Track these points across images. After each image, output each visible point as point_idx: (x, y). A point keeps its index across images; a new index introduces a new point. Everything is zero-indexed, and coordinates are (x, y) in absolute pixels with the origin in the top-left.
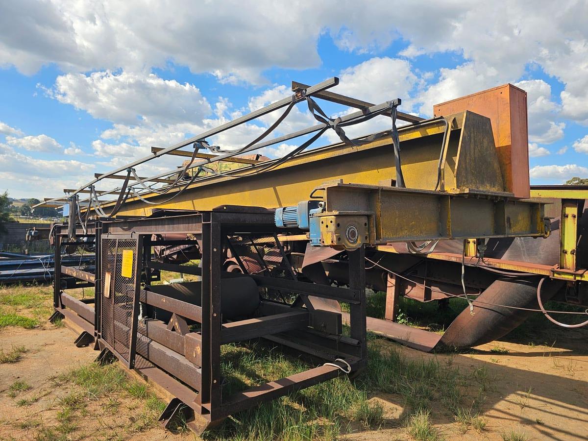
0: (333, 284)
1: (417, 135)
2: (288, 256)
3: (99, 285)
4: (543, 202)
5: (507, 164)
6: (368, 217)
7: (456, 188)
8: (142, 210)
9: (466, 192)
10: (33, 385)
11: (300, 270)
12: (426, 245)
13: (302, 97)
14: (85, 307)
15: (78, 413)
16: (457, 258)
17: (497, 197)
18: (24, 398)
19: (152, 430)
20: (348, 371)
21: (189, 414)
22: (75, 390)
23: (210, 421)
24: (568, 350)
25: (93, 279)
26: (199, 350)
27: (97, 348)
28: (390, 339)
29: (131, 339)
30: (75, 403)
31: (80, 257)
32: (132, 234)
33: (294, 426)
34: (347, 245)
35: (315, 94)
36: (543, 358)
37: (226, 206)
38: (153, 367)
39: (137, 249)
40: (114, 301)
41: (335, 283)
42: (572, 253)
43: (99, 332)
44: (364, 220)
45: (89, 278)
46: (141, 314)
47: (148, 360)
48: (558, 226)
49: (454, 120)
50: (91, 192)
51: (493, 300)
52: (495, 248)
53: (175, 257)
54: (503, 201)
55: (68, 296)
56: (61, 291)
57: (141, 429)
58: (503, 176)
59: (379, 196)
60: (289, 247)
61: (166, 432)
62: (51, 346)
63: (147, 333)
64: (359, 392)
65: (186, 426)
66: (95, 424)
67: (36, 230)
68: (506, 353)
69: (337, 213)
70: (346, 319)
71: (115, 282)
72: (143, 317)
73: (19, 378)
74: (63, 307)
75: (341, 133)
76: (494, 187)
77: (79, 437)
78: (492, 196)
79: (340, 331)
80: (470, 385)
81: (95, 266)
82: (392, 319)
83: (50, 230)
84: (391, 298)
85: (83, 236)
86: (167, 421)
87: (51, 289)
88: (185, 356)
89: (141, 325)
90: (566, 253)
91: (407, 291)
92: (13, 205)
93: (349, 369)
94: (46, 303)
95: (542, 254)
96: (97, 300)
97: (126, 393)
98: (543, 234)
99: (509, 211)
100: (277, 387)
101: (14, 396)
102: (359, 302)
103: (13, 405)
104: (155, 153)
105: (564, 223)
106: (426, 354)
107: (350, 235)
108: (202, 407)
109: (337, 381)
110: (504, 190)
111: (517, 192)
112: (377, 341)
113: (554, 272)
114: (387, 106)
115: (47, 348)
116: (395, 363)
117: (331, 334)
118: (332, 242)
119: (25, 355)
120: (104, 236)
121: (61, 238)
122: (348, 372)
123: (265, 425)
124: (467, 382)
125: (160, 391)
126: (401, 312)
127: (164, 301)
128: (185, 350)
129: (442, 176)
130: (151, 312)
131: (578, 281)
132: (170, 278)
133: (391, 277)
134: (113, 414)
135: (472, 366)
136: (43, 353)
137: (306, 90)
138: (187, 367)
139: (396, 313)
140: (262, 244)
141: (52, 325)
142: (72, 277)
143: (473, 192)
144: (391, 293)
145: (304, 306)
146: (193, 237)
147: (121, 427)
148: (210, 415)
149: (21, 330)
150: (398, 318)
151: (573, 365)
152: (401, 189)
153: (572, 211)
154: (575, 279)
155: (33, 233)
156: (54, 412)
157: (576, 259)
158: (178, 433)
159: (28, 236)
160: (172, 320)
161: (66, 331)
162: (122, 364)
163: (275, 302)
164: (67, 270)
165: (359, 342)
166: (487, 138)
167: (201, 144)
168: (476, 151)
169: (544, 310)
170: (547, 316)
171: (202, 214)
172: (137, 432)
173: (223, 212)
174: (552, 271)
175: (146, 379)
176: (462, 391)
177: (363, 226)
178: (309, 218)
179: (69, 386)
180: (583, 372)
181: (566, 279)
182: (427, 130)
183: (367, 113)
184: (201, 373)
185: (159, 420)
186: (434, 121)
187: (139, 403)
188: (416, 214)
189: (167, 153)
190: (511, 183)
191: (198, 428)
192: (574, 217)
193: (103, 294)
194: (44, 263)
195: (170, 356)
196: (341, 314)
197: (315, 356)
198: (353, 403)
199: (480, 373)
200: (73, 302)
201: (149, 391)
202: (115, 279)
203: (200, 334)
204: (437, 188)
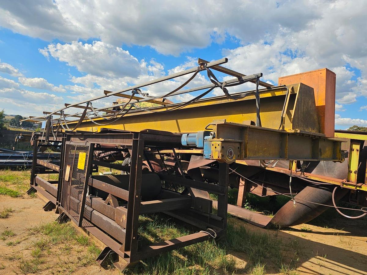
0: (206, 181)
1: (269, 95)
2: (178, 164)
3: (62, 173)
4: (341, 140)
5: (321, 117)
6: (240, 143)
7: (292, 129)
8: (91, 128)
9: (298, 132)
10: (16, 233)
11: (186, 172)
12: (271, 162)
13: (204, 68)
14: (51, 186)
15: (45, 252)
16: (284, 170)
17: (315, 136)
18: (11, 241)
19: (91, 266)
20: (215, 236)
21: (115, 257)
22: (41, 238)
23: (129, 263)
24: (347, 232)
25: (58, 168)
26: (125, 217)
27: (57, 212)
28: (239, 218)
29: (81, 208)
30: (43, 246)
31: (49, 154)
32: (86, 143)
33: (181, 269)
35: (212, 67)
36: (333, 236)
37: (148, 130)
38: (93, 226)
39: (89, 152)
40: (71, 184)
41: (207, 181)
42: (355, 173)
43: (60, 202)
44: (238, 145)
45: (55, 168)
46: (88, 193)
47: (90, 222)
48: (347, 155)
49: (293, 88)
50: (61, 115)
51: (305, 198)
52: (310, 167)
53: (107, 158)
54: (318, 139)
55: (40, 178)
56: (35, 175)
57: (85, 265)
58: (319, 124)
59: (247, 131)
60: (180, 157)
61: (100, 268)
62: (28, 209)
63: (91, 205)
64: (221, 250)
65: (113, 265)
66: (56, 260)
67: (22, 135)
68: (310, 232)
69: (223, 140)
70: (215, 204)
71: (73, 172)
72: (89, 194)
73: (7, 228)
74: (36, 185)
75: (225, 91)
76: (313, 130)
77: (46, 268)
78: (312, 135)
79: (211, 212)
80: (289, 250)
81: (60, 161)
82: (241, 205)
83: (31, 136)
84: (241, 193)
85: (52, 141)
86: (101, 261)
87: (29, 172)
88: (115, 221)
89: (88, 200)
90: (351, 172)
91: (251, 189)
92: (5, 118)
93: (216, 235)
94: (25, 181)
95: (337, 172)
96: (60, 182)
97: (76, 242)
98: (340, 160)
99: (321, 144)
100: (171, 244)
101: (4, 239)
102: (224, 194)
103: (4, 245)
104: (106, 94)
105: (351, 154)
106: (261, 229)
107: (229, 154)
108: (125, 253)
109: (207, 243)
110: (319, 132)
111: (327, 134)
112: (231, 219)
113: (343, 184)
114: (254, 77)
115: (25, 210)
116: (243, 233)
117: (205, 213)
118: (218, 157)
119: (11, 214)
120: (67, 143)
121: (38, 142)
122: (215, 237)
123: (163, 267)
124: (287, 248)
125: (97, 242)
126: (247, 202)
127: (104, 186)
128: (115, 217)
129: (284, 121)
130: (94, 192)
131: (358, 190)
132: (103, 171)
133: (242, 180)
134: (67, 254)
135: (290, 238)
136: (23, 213)
137: (207, 64)
138: (116, 228)
139: (244, 202)
140: (163, 154)
141: (29, 196)
142: (43, 166)
143: (302, 132)
144: (241, 190)
145: (189, 194)
146: (120, 146)
147: (72, 263)
148: (130, 258)
149: (9, 198)
150: (245, 206)
151: (352, 242)
152: (259, 127)
153: (356, 147)
154: (356, 188)
155: (20, 137)
156: (30, 251)
157: (357, 177)
158: (108, 269)
159: (17, 139)
160: (108, 198)
161: (37, 200)
162: (73, 223)
163: (169, 190)
164: (41, 162)
165: (222, 219)
166: (311, 100)
167: (137, 91)
168: (305, 107)
169: (336, 206)
170: (338, 210)
171: (133, 134)
172: (82, 267)
173: (146, 133)
174: (342, 183)
175: (89, 234)
176: (284, 253)
177: (237, 149)
178: (204, 142)
179: (39, 235)
180: (357, 246)
181: (351, 189)
182: (275, 93)
183: (241, 80)
184: (125, 232)
185: (97, 260)
186: (280, 88)
187: (84, 249)
188: (268, 143)
189: (114, 95)
190: (324, 128)
191: (121, 266)
192: (358, 151)
193: (64, 179)
194: (24, 157)
195: (105, 220)
196: (212, 201)
197: (194, 226)
198: (217, 257)
199: (295, 243)
200: (43, 182)
201: (90, 241)
202: (73, 170)
203: (126, 208)
204: (280, 128)
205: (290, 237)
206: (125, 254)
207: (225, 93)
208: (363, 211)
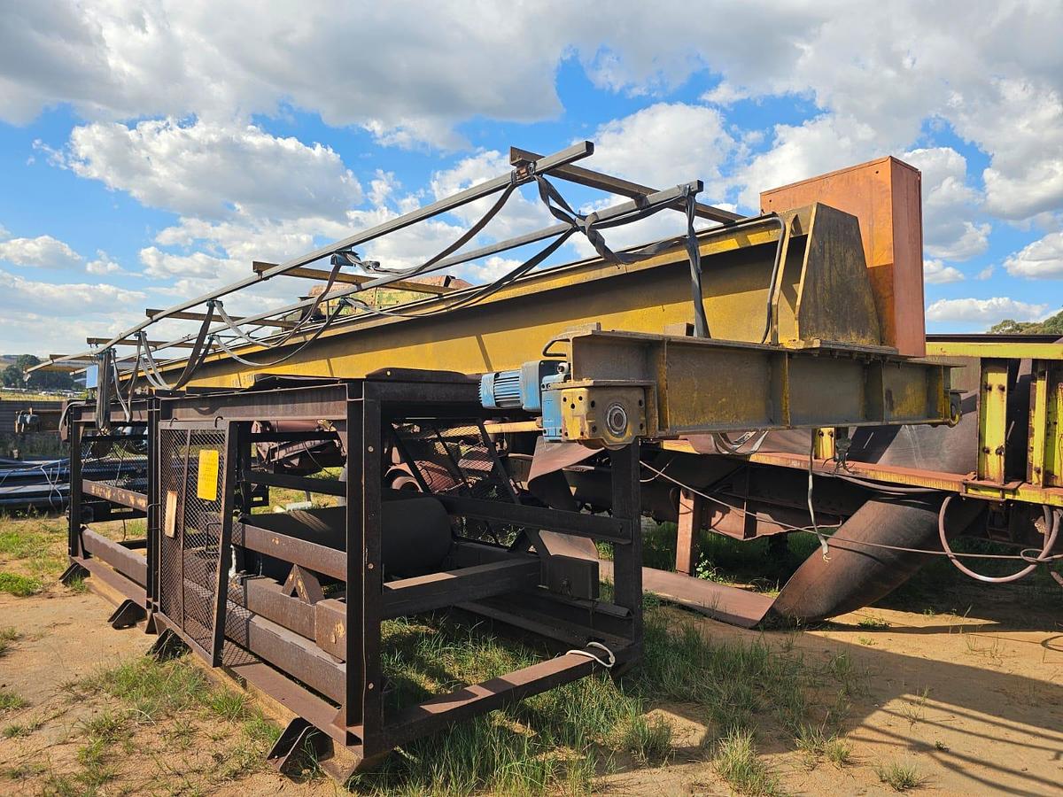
0: (584, 509)
1: (730, 244)
2: (502, 461)
3: (154, 515)
4: (947, 362)
5: (886, 298)
6: (646, 389)
7: (798, 340)
8: (234, 377)
9: (814, 346)
10: (31, 699)
11: (525, 485)
12: (746, 438)
13: (528, 175)
14: (128, 555)
15: (118, 749)
16: (801, 461)
17: (868, 354)
18: (15, 723)
19: (255, 776)
20: (609, 663)
21: (323, 745)
22: (110, 707)
23: (362, 758)
24: (987, 622)
25: (143, 503)
26: (341, 630)
27: (151, 630)
28: (683, 607)
29: (216, 612)
30: (110, 730)
31: (119, 462)
32: (216, 421)
33: (514, 763)
34: (608, 439)
35: (552, 171)
36: (949, 636)
37: (390, 369)
38: (256, 663)
39: (226, 448)
40: (184, 544)
41: (587, 508)
42: (998, 452)
43: (156, 600)
44: (638, 395)
45: (136, 502)
46: (234, 566)
47: (246, 649)
48: (975, 405)
49: (796, 220)
50: (138, 343)
51: (863, 536)
52: (866, 445)
53: (296, 462)
54: (878, 362)
55: (95, 536)
56: (82, 525)
57: (235, 775)
58: (880, 320)
59: (664, 352)
60: (505, 444)
61: (281, 780)
62: (65, 628)
63: (246, 602)
64: (629, 700)
65: (317, 768)
66: (150, 767)
67: (34, 413)
68: (885, 628)
69: (590, 383)
70: (607, 572)
71: (185, 508)
72: (237, 571)
73: (4, 686)
74: (87, 555)
75: (597, 241)
76: (863, 337)
77: (119, 791)
78: (860, 353)
79: (596, 594)
80: (824, 685)
81: (148, 480)
82: (687, 570)
83: (61, 413)
84: (686, 533)
85: (124, 424)
86: (283, 759)
87: (63, 522)
88: (315, 641)
89: (234, 587)
90: (988, 452)
91: (714, 521)
93: (612, 660)
94: (53, 548)
95: (947, 454)
96: (152, 542)
97: (207, 710)
98: (947, 420)
99: (889, 379)
100: (484, 693)
102: (629, 542)
104: (260, 272)
105: (985, 400)
106: (746, 632)
107: (613, 422)
108: (348, 731)
109: (590, 682)
110: (882, 343)
111: (904, 347)
112: (661, 610)
113: (967, 485)
114: (679, 193)
115: (57, 631)
116: (693, 649)
117: (579, 599)
118: (582, 434)
119: (15, 645)
120: (164, 425)
121: (82, 428)
122: (610, 666)
123: (461, 762)
124: (819, 680)
125: (270, 706)
126: (704, 559)
127: (277, 542)
128: (315, 630)
129: (774, 318)
130: (252, 563)
131: (1009, 501)
132: (287, 502)
133: (687, 496)
134: (183, 749)
135: (827, 652)
136: (49, 640)
137: (535, 164)
138: (319, 660)
139: (695, 559)
140: (456, 439)
141: (67, 590)
142: (103, 499)
143: (828, 346)
144: (685, 525)
145: (532, 549)
146: (328, 425)
147: (198, 771)
148: (362, 746)
149: (6, 598)
150: (698, 569)
151: (1000, 648)
152: (703, 340)
153: (998, 379)
154: (1003, 497)
155: (28, 420)
156: (72, 748)
157: (1005, 464)
158: (304, 781)
159: (20, 425)
160: (291, 577)
161: (92, 599)
162: (199, 659)
163: (479, 542)
164: (94, 488)
165: (629, 613)
166: (851, 252)
167: (345, 256)
168: (834, 273)
169: (950, 552)
170: (956, 562)
171: (346, 384)
172: (227, 780)
173: (385, 381)
174: (964, 484)
175: (244, 685)
176: (810, 696)
177: (637, 406)
178: (541, 392)
179: (99, 700)
180: (1015, 660)
181: (988, 498)
182: (748, 236)
183: (644, 205)
184: (345, 671)
185: (269, 758)
186: (761, 221)
187: (232, 728)
188: (730, 384)
189: (283, 273)
190: (893, 331)
191: (340, 770)
192: (1002, 389)
193: (162, 530)
194: (49, 476)
195: (289, 642)
196: (598, 563)
197: (548, 638)
198: (619, 720)
199: (840, 664)
200: (105, 546)
201: (249, 706)
202: (186, 504)
203: (344, 601)
204: (765, 338)
205: (828, 649)
206: (349, 734)
207: (594, 245)
208: (1027, 558)
